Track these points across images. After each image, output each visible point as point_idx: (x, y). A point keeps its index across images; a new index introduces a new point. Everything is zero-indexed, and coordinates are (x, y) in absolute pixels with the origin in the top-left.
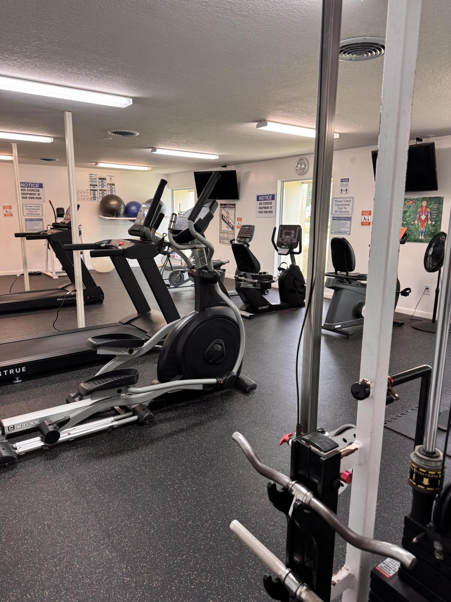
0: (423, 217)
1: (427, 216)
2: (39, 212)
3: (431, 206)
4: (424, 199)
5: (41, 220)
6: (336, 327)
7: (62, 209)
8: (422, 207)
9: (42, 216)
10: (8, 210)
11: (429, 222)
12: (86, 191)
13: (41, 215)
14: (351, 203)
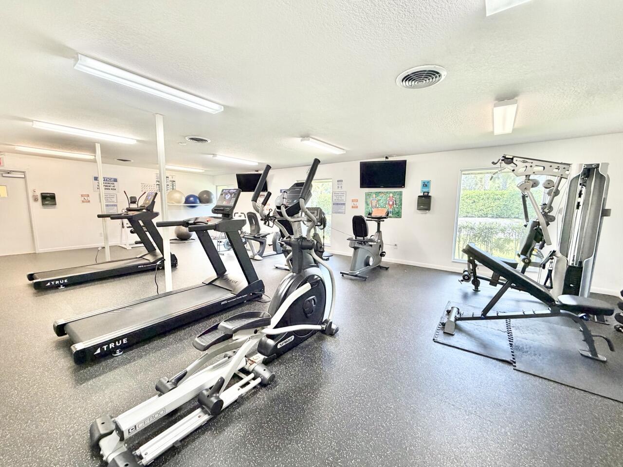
0: (391, 203)
1: (393, 202)
2: (114, 199)
3: (395, 196)
4: (391, 192)
5: (116, 205)
6: (357, 273)
7: (135, 198)
8: (390, 197)
9: (117, 202)
10: (86, 198)
11: (395, 206)
12: (153, 185)
13: (115, 201)
14: (345, 195)
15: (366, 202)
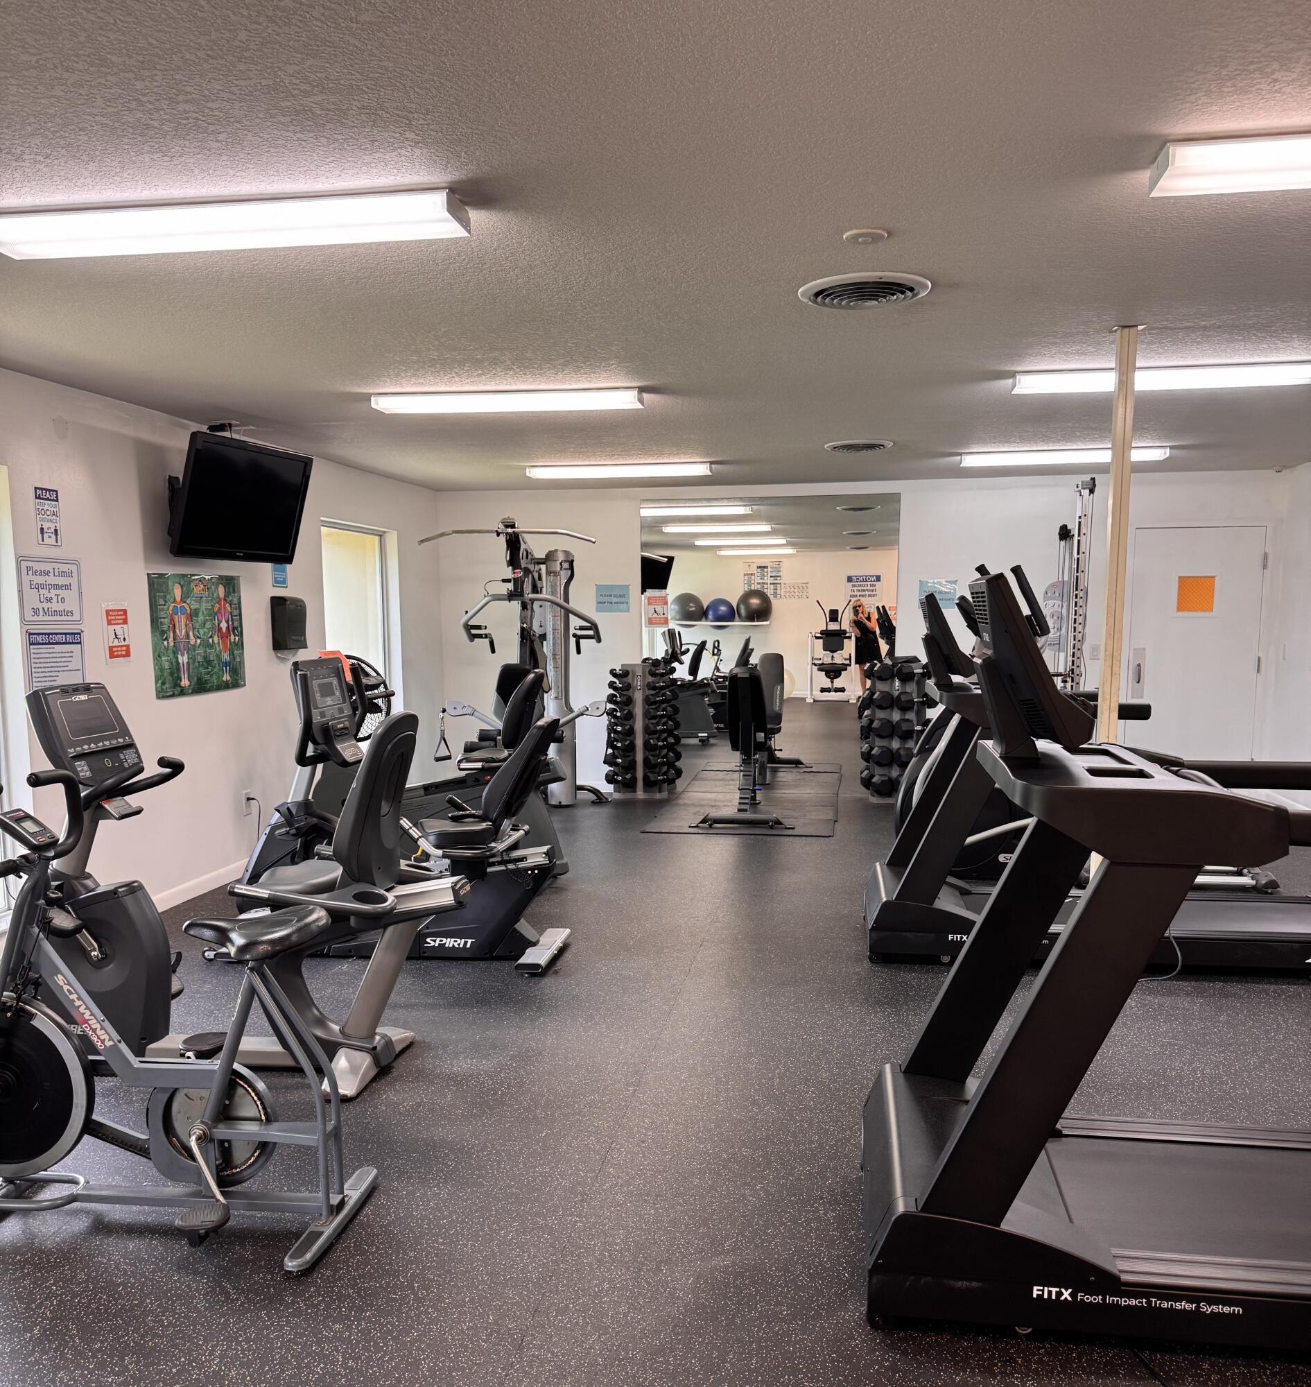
1: (228, 623)
4: (220, 579)
8: (219, 600)
14: (73, 581)
15: (155, 621)
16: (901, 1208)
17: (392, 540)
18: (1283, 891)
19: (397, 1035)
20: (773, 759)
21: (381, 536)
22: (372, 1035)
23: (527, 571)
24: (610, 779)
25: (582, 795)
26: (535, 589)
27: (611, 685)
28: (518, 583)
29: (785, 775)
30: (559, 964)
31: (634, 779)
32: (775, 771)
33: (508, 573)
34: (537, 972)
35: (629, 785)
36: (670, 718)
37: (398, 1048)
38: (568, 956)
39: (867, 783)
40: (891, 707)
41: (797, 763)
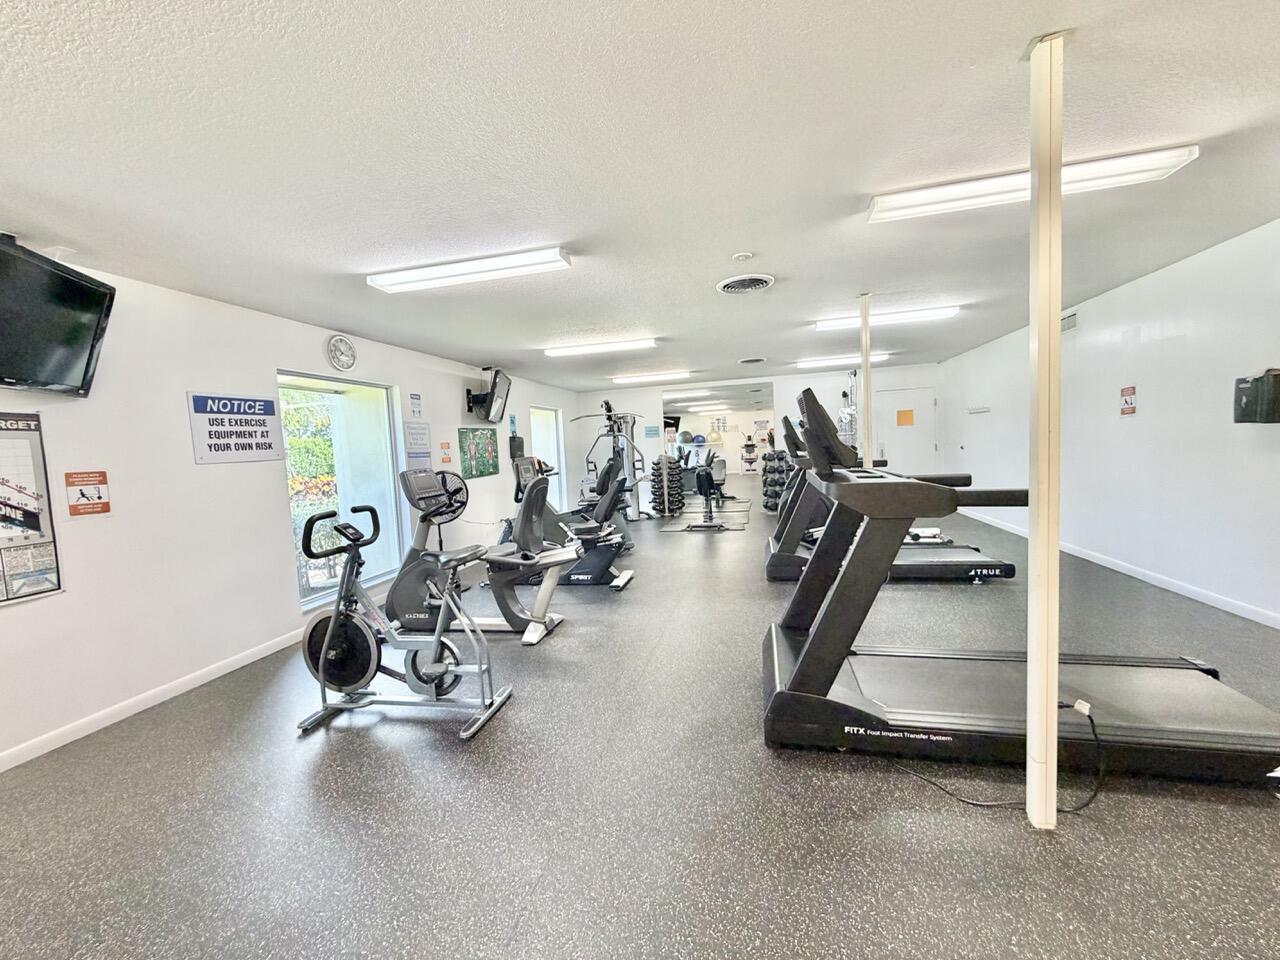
14: (427, 432)
15: (461, 448)
16: (778, 689)
17: (560, 413)
18: (955, 544)
19: (557, 617)
20: (722, 496)
21: (556, 411)
22: (544, 616)
23: (615, 422)
24: (654, 508)
25: (643, 516)
26: (619, 431)
27: (653, 469)
28: (611, 427)
29: (729, 504)
30: (628, 586)
31: (664, 508)
32: (723, 502)
33: (607, 423)
34: (619, 589)
35: (662, 511)
36: (678, 481)
37: (556, 623)
38: (632, 582)
39: (766, 507)
40: (774, 472)
41: (733, 498)
